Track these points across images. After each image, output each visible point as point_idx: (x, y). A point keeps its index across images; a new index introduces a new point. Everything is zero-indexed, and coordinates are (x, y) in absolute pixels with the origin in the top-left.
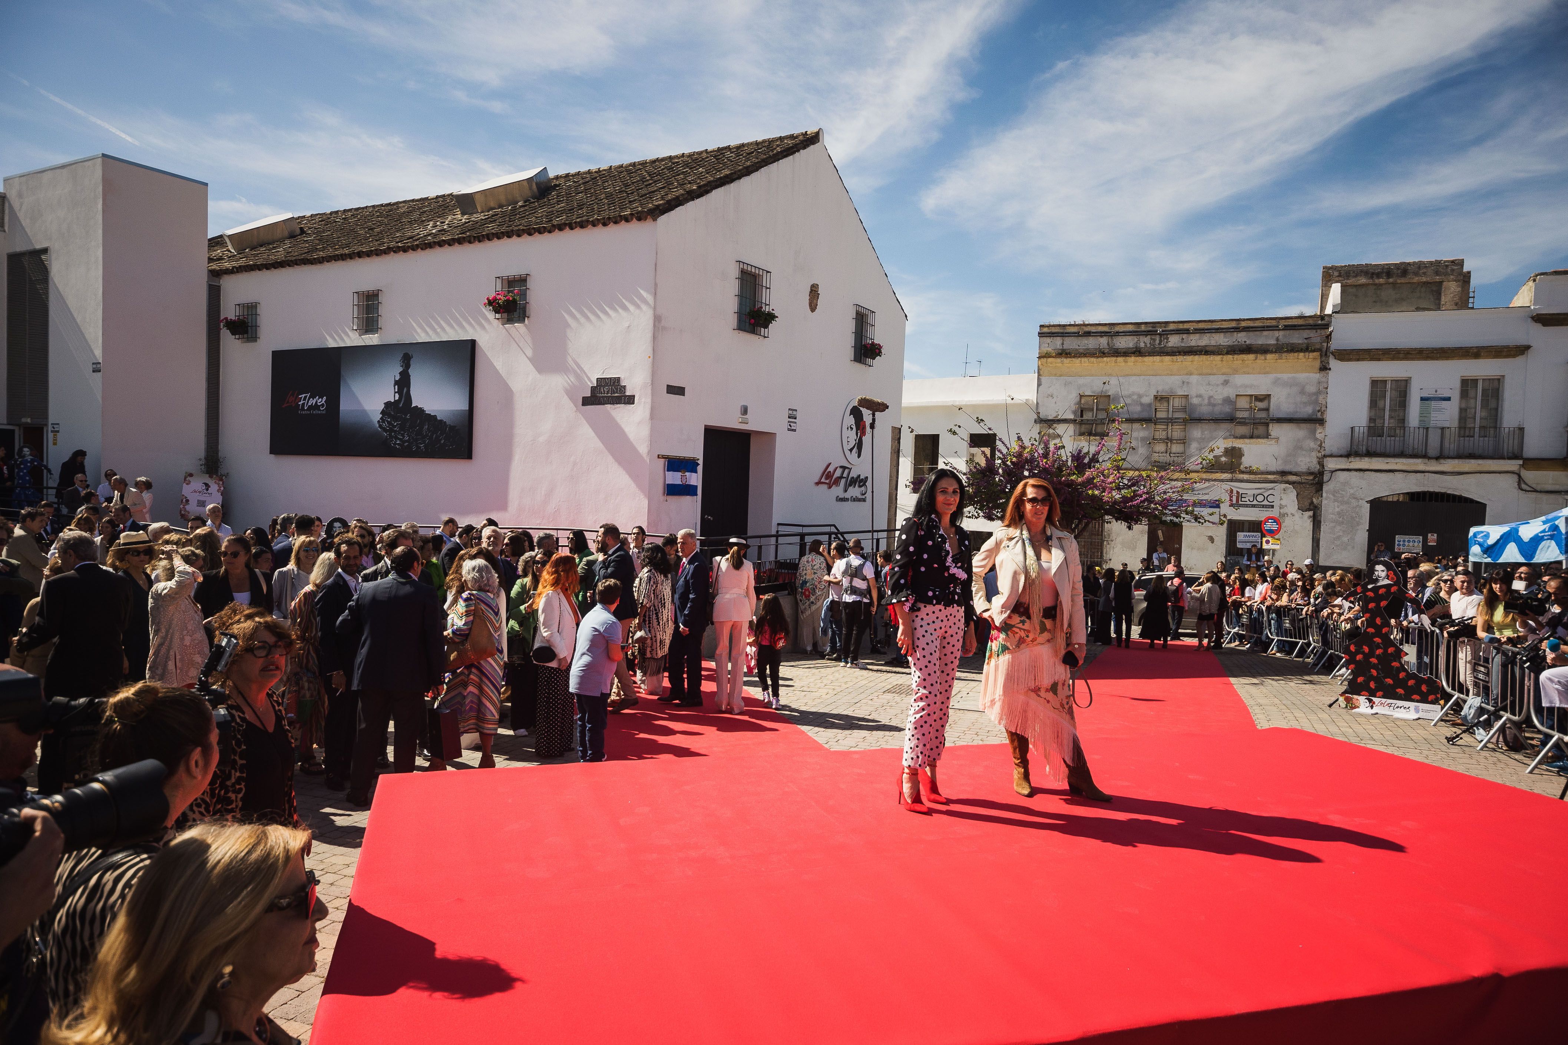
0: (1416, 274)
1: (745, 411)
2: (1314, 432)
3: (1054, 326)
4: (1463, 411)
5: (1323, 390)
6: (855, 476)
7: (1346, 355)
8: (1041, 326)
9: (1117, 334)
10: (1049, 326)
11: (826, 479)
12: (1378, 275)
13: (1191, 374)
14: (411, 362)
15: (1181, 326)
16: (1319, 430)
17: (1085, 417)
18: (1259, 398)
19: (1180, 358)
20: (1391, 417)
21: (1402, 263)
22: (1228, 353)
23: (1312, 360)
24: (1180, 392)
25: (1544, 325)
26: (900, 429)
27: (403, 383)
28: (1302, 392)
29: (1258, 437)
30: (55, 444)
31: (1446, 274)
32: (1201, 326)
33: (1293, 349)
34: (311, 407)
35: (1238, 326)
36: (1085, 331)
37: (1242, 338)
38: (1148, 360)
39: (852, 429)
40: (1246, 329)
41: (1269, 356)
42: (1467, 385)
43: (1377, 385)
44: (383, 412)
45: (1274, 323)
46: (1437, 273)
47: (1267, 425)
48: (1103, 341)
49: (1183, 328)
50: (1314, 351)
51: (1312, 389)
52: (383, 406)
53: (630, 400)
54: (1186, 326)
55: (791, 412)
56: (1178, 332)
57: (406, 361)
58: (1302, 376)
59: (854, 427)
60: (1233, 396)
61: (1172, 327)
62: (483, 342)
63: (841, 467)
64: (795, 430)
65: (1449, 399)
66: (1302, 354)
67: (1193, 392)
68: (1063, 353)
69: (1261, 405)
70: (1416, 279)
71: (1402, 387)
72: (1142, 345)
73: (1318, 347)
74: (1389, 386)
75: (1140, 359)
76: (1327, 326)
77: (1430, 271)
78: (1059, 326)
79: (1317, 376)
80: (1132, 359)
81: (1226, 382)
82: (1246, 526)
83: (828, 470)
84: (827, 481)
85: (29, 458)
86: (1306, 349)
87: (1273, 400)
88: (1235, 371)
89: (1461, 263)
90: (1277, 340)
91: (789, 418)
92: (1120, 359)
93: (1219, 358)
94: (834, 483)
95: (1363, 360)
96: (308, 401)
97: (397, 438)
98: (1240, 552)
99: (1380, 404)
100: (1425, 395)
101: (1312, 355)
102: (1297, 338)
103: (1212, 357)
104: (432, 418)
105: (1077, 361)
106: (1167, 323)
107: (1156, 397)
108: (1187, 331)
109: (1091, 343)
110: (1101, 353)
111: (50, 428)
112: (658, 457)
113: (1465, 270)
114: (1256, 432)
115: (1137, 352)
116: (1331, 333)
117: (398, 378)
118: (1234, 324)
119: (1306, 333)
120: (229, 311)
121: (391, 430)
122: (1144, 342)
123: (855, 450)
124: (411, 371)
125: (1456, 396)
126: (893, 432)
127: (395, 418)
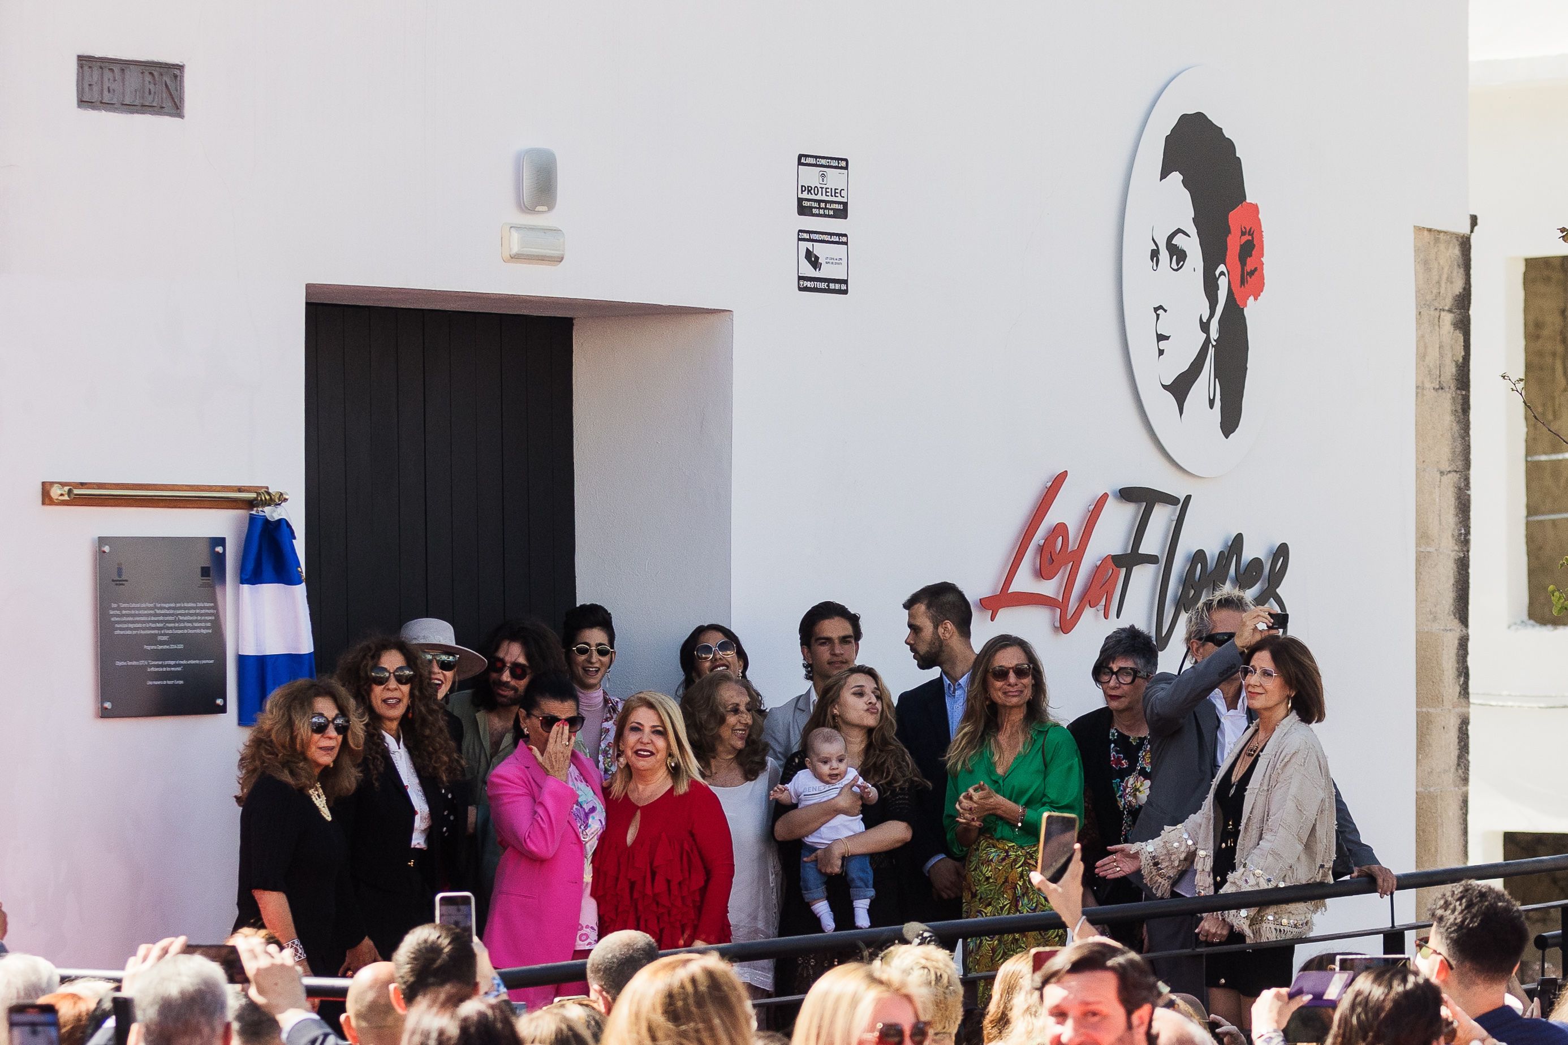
6: (1213, 550)
11: (1042, 573)
26: (1465, 244)
39: (1179, 255)
55: (811, 176)
59: (1192, 245)
63: (1127, 494)
64: (838, 287)
83: (1051, 519)
84: (1049, 588)
91: (803, 210)
94: (1088, 599)
112: (46, 498)
123: (1205, 385)
126: (1424, 263)
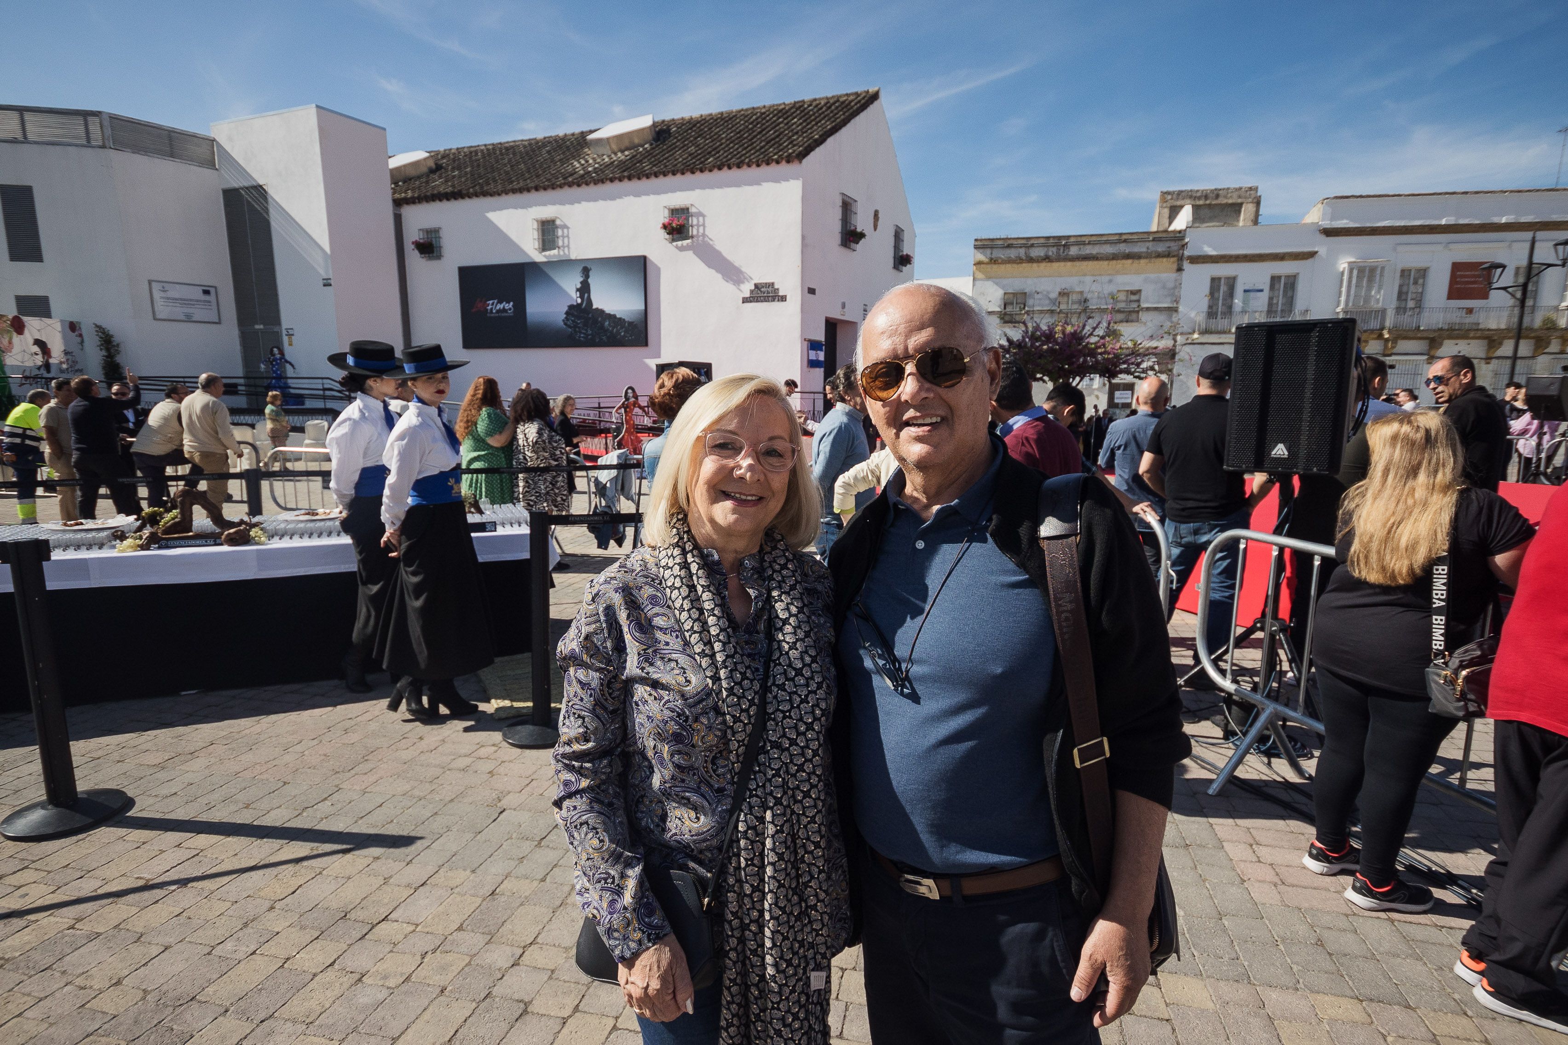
0: (1225, 197)
1: (844, 306)
2: (1171, 317)
3: (985, 240)
4: (1271, 299)
5: (1178, 285)
7: (1196, 260)
8: (976, 240)
9: (1032, 245)
10: (981, 240)
12: (1199, 198)
13: (1085, 275)
14: (591, 273)
15: (1079, 239)
16: (1175, 315)
17: (1007, 310)
18: (1133, 293)
19: (1077, 263)
20: (1223, 305)
21: (1216, 189)
22: (1113, 259)
23: (1171, 263)
24: (1078, 289)
25: (1327, 236)
27: (584, 289)
28: (1164, 287)
29: (1132, 321)
30: (291, 345)
31: (1246, 198)
32: (1094, 238)
33: (1159, 256)
34: (499, 311)
35: (1122, 239)
36: (1008, 244)
37: (1124, 248)
38: (1056, 265)
40: (1125, 241)
41: (1143, 261)
42: (1275, 280)
43: (1215, 282)
44: (567, 313)
45: (1146, 236)
46: (1240, 197)
47: (1138, 312)
48: (1022, 251)
49: (1081, 241)
50: (1174, 256)
51: (1170, 285)
52: (566, 309)
53: (783, 299)
54: (1083, 239)
56: (1077, 244)
57: (586, 272)
58: (1164, 276)
60: (1115, 291)
61: (1072, 240)
62: (652, 257)
65: (1261, 291)
66: (1165, 260)
67: (1086, 290)
68: (993, 261)
69: (1134, 298)
70: (1225, 201)
71: (1231, 282)
72: (1050, 253)
73: (1176, 253)
74: (1223, 281)
75: (1049, 264)
76: (1183, 238)
77: (1235, 195)
78: (989, 239)
79: (1174, 275)
80: (1043, 265)
81: (1110, 281)
82: (1121, 387)
85: (278, 356)
86: (1168, 255)
87: (1143, 293)
88: (1118, 273)
89: (1256, 189)
90: (1148, 248)
92: (1035, 265)
93: (1106, 263)
95: (1207, 262)
96: (494, 306)
97: (581, 333)
98: (1116, 406)
99: (1216, 295)
100: (1247, 288)
101: (1172, 260)
102: (1161, 248)
103: (1101, 263)
104: (611, 317)
105: (1003, 267)
106: (1069, 237)
107: (1060, 293)
108: (1084, 244)
109: (1012, 253)
110: (1019, 261)
111: (284, 332)
112: (804, 340)
113: (1259, 194)
114: (1130, 318)
115: (1047, 259)
116: (1187, 244)
117: (579, 286)
118: (1117, 237)
119: (1168, 244)
120: (412, 234)
121: (575, 327)
122: (1052, 252)
124: (590, 280)
125: (1267, 288)
127: (579, 318)
